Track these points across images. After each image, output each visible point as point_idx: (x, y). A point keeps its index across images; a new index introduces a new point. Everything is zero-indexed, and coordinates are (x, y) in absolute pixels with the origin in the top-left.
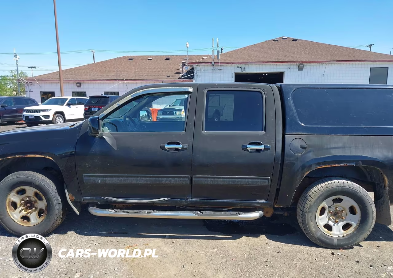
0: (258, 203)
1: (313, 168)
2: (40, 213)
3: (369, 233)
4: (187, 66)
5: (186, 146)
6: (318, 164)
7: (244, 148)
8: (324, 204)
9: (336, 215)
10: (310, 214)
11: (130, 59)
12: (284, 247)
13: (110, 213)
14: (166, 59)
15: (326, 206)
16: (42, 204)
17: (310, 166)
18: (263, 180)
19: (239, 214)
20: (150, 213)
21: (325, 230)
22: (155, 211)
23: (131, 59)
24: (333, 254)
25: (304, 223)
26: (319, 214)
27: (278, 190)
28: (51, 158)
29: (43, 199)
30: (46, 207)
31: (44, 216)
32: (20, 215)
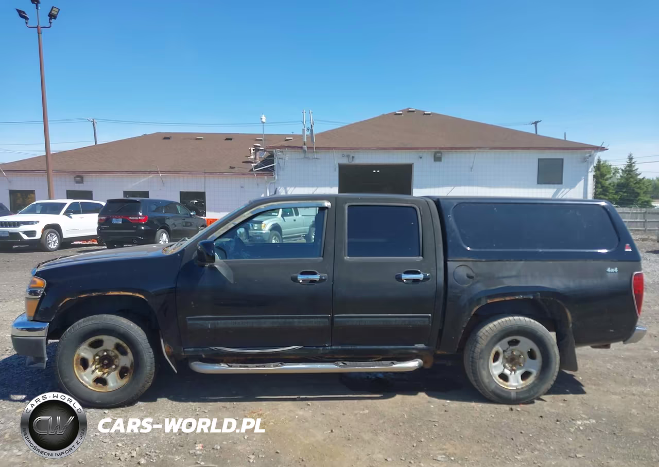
0: (416, 349)
1: (483, 303)
2: (123, 373)
3: (552, 383)
4: (261, 152)
5: (325, 276)
6: (490, 297)
7: (399, 278)
8: (498, 348)
9: (513, 361)
10: (482, 361)
11: (165, 138)
12: (452, 406)
13: (223, 368)
14: (227, 139)
15: (501, 350)
16: (126, 361)
17: (479, 300)
18: (423, 318)
19: (393, 363)
20: (277, 366)
21: (500, 382)
22: (284, 364)
23: (168, 138)
24: (511, 409)
25: (475, 373)
26: (492, 361)
27: (441, 331)
28: (142, 296)
29: (128, 353)
30: (132, 363)
31: (128, 376)
32: (92, 377)
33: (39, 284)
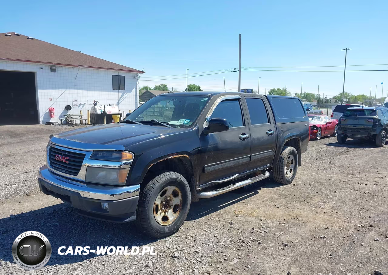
1: (285, 142)
2: (176, 209)
5: (249, 135)
6: (287, 139)
7: (267, 134)
13: (216, 192)
16: (177, 200)
18: (272, 151)
19: (265, 175)
20: (233, 186)
21: (286, 175)
28: (188, 156)
29: (179, 195)
30: (181, 201)
31: (179, 210)
32: (161, 217)
33: (129, 156)
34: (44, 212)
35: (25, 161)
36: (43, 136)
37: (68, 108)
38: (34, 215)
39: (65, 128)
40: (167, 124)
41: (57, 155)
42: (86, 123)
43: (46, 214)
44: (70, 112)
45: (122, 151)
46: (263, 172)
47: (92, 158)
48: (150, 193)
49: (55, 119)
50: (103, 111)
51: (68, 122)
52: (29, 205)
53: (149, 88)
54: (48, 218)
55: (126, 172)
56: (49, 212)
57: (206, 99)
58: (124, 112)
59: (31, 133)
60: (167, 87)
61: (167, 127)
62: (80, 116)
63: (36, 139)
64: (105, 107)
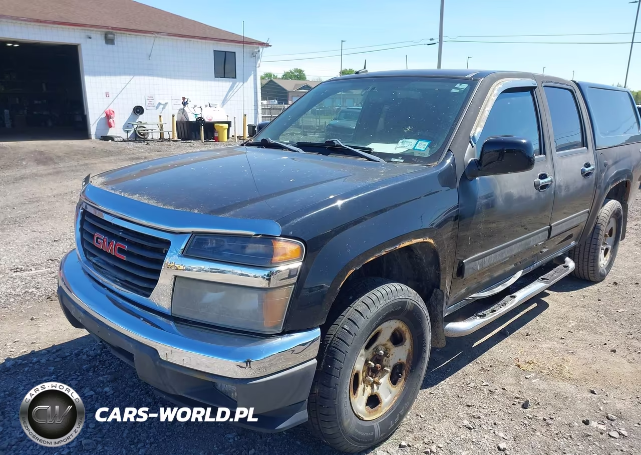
6: (612, 184)
7: (583, 173)
16: (400, 353)
18: (586, 213)
22: (513, 295)
28: (432, 241)
29: (406, 340)
30: (409, 354)
31: (404, 376)
32: (365, 399)
33: (292, 252)
34: (81, 351)
35: (57, 214)
36: (94, 162)
37: (139, 110)
38: (58, 359)
39: (134, 146)
40: (369, 151)
41: (97, 235)
42: (169, 138)
43: (85, 357)
44: (141, 118)
45: (273, 237)
46: (561, 260)
47: (187, 254)
48: (344, 348)
49: (117, 131)
50: (199, 116)
51: (139, 137)
52: (50, 328)
53: (274, 75)
54: (88, 371)
55: (283, 297)
56: (92, 353)
57: (464, 86)
58: (235, 118)
59: (75, 155)
60: (304, 75)
61: (369, 159)
62: (159, 125)
63: (81, 168)
64: (201, 109)
